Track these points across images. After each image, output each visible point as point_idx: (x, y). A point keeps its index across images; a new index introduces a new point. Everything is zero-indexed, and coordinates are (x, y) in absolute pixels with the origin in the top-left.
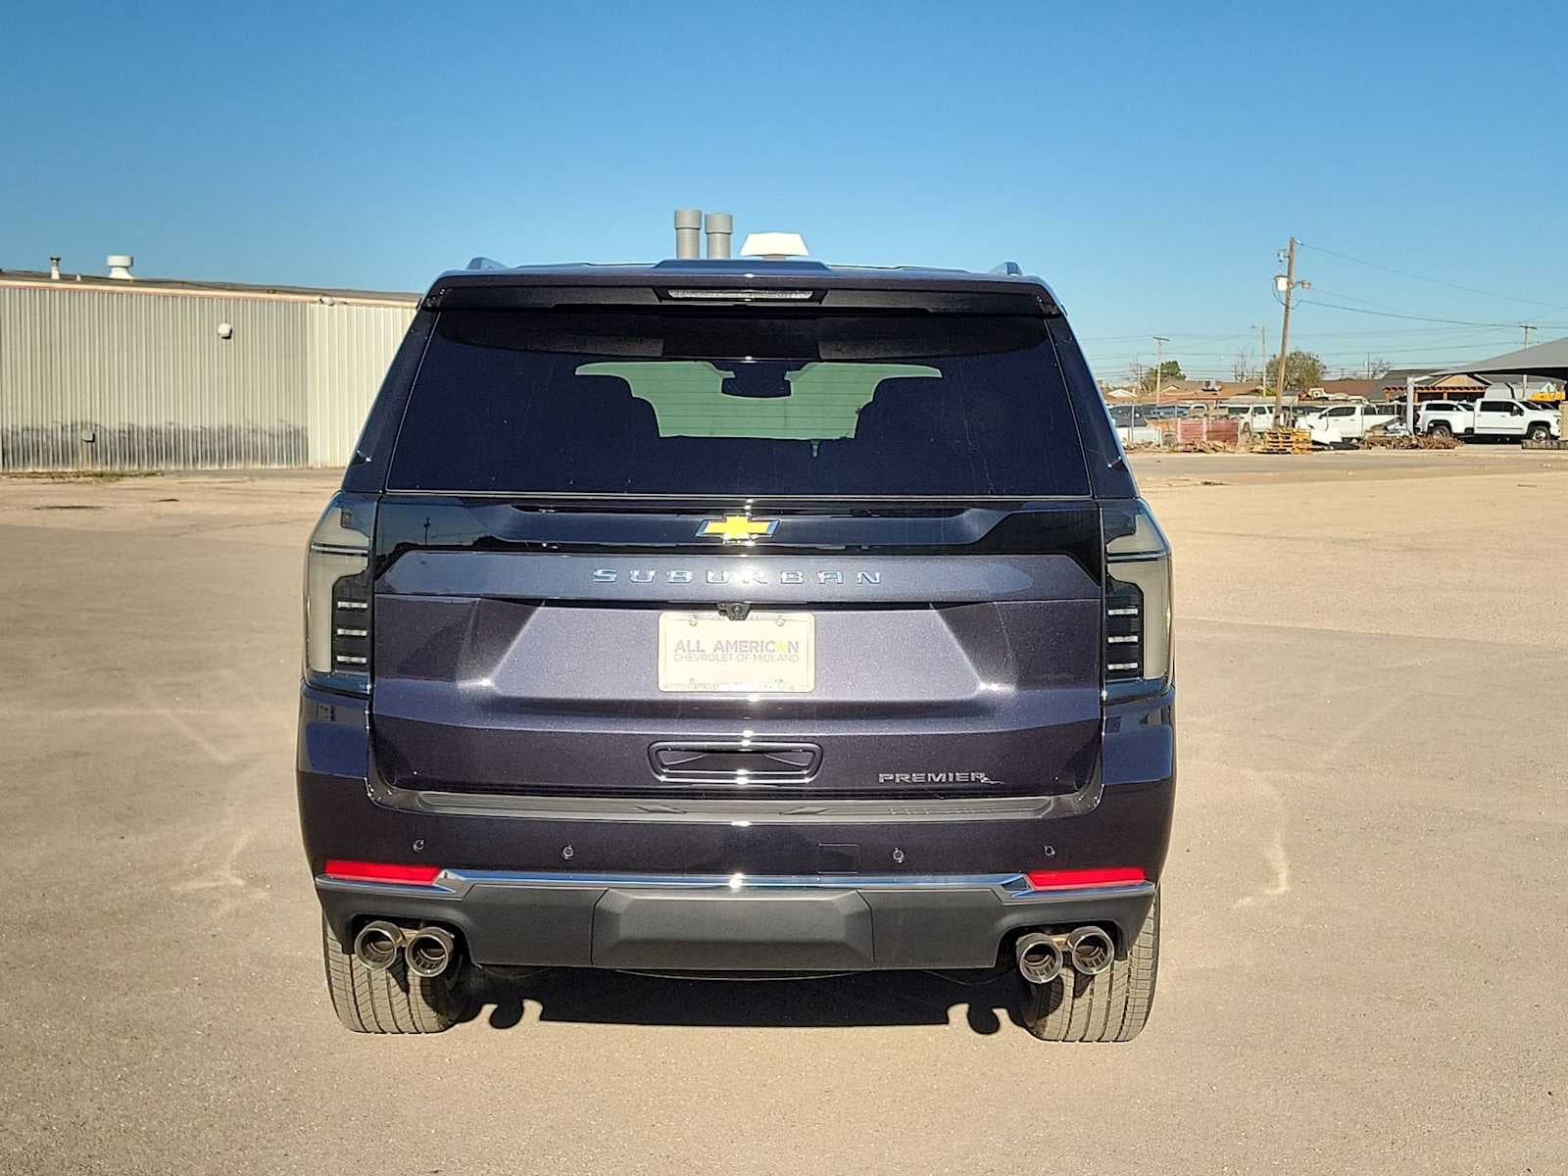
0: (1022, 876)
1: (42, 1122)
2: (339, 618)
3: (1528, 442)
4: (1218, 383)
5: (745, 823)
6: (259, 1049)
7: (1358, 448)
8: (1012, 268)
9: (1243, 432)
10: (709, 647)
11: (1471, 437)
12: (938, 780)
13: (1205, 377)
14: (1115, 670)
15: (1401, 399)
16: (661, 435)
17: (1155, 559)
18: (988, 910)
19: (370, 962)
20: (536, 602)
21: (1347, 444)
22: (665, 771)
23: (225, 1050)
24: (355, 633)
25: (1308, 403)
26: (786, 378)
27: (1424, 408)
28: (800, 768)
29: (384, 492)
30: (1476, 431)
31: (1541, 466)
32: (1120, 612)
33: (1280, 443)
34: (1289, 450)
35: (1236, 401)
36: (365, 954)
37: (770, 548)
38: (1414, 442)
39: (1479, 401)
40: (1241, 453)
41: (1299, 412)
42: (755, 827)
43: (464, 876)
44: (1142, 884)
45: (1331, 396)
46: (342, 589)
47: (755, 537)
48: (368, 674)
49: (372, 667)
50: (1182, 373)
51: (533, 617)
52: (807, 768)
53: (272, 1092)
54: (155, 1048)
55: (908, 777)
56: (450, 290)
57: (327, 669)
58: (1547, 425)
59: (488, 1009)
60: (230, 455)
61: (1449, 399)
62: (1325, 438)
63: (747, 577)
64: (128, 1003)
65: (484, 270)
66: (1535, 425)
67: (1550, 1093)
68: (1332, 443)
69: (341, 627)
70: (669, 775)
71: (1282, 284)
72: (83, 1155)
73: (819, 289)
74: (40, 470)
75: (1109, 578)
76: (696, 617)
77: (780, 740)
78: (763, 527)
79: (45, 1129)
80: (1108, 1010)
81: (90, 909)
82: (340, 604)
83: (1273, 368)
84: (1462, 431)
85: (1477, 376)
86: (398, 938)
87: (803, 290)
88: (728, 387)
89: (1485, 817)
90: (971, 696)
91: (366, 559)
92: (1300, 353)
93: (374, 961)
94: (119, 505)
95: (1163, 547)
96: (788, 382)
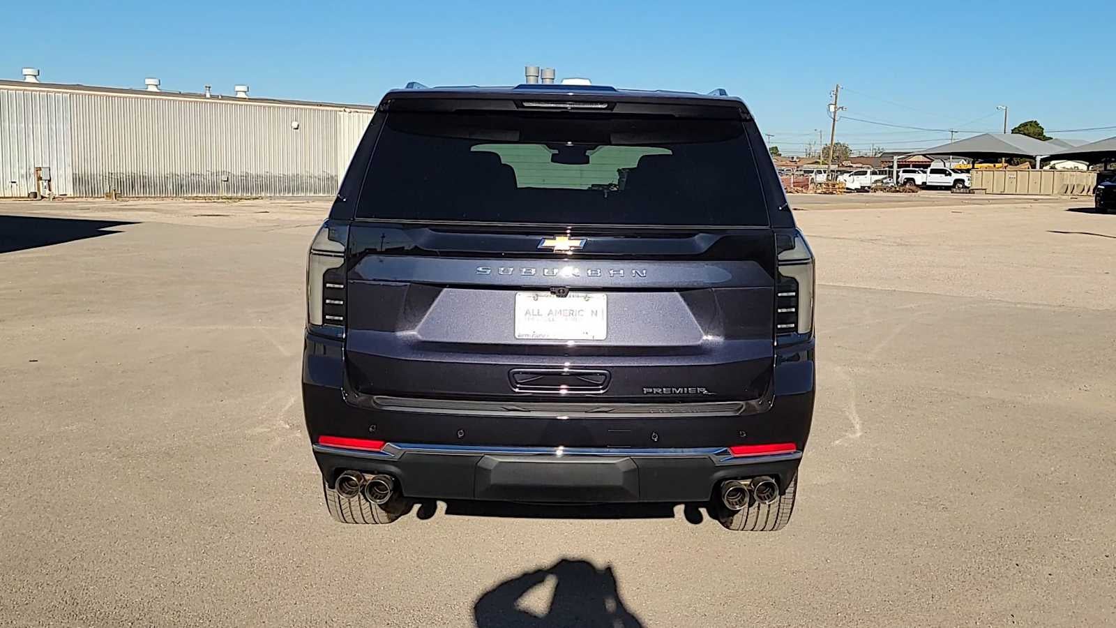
0: (725, 449)
1: (155, 581)
2: (327, 293)
3: (954, 189)
4: (797, 158)
5: (565, 418)
6: (286, 533)
7: (868, 192)
8: (722, 92)
9: (812, 183)
10: (544, 312)
11: (924, 187)
12: (678, 392)
13: (791, 155)
14: (781, 328)
15: (889, 167)
16: (518, 187)
17: (806, 263)
18: (706, 467)
19: (344, 495)
20: (444, 286)
21: (862, 190)
22: (518, 386)
23: (266, 533)
24: (337, 302)
25: (844, 169)
26: (587, 154)
27: (901, 172)
28: (598, 385)
29: (354, 219)
30: (928, 184)
31: (962, 202)
32: (785, 294)
33: (831, 188)
34: (834, 192)
35: (806, 167)
36: (342, 490)
37: (580, 255)
38: (897, 189)
39: (929, 170)
40: (810, 193)
41: (839, 173)
42: (570, 420)
43: (400, 446)
44: (795, 452)
45: (854, 165)
46: (329, 276)
47: (572, 249)
48: (343, 327)
49: (346, 323)
50: (780, 153)
51: (442, 294)
52: (601, 385)
53: (291, 561)
54: (226, 533)
55: (660, 390)
56: (393, 100)
57: (320, 323)
58: (963, 181)
59: (417, 507)
60: (299, 189)
61: (913, 167)
62: (853, 186)
63: (568, 272)
64: (214, 503)
65: (415, 88)
66: (957, 181)
67: (1017, 565)
68: (856, 189)
69: (328, 299)
70: (520, 388)
71: (832, 109)
72: (176, 603)
73: (612, 102)
74: (200, 195)
75: (780, 274)
76: (537, 295)
77: (586, 368)
78: (577, 243)
79: (156, 586)
80: (768, 515)
81: (198, 444)
82: (328, 285)
83: (826, 150)
84: (920, 183)
85: (927, 156)
86: (361, 479)
87: (602, 103)
88: (555, 159)
89: (958, 394)
90: (699, 343)
91: (343, 259)
92: (839, 143)
93: (347, 493)
94: (238, 215)
95: (810, 256)
96: (588, 157)
